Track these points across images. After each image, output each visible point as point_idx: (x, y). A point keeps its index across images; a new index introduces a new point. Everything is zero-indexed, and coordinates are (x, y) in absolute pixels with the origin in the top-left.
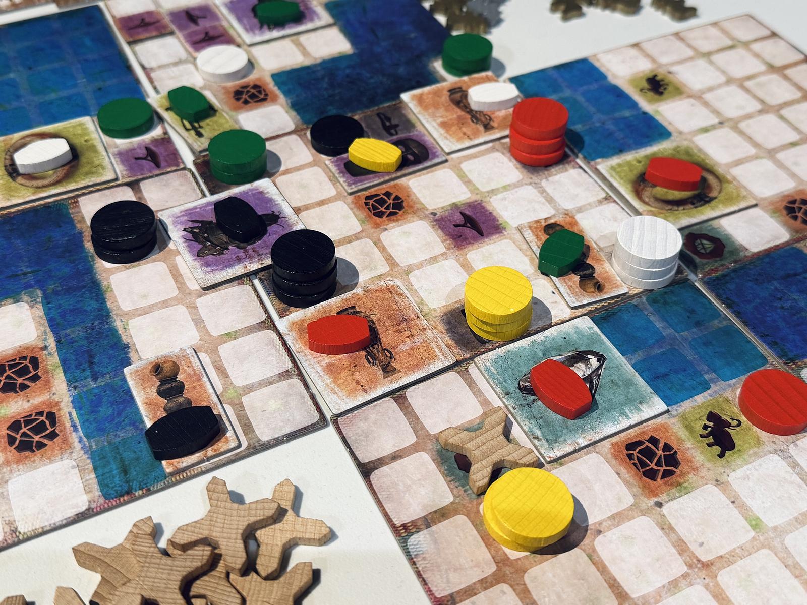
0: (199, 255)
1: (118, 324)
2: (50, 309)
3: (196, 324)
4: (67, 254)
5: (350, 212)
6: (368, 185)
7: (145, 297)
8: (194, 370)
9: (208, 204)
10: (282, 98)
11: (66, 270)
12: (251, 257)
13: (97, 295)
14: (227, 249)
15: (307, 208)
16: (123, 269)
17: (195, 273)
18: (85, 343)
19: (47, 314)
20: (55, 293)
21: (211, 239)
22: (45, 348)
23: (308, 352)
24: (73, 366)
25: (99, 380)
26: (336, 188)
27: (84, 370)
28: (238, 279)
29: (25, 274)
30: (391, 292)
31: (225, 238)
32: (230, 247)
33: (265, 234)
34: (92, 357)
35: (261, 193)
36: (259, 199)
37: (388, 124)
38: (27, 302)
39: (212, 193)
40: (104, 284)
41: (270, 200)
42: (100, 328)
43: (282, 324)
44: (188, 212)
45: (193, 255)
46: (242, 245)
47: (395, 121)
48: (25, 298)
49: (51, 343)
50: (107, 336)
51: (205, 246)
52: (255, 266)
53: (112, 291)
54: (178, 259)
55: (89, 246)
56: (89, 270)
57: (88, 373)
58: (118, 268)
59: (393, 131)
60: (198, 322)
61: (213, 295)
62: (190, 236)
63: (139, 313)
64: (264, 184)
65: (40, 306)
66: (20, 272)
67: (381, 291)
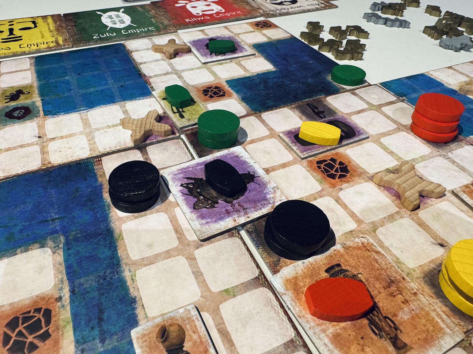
0: (195, 207)
1: (127, 274)
2: (69, 255)
3: (196, 278)
4: (89, 203)
5: (308, 173)
6: (316, 152)
7: (150, 246)
8: (200, 337)
9: (198, 164)
10: (235, 95)
11: (87, 217)
12: (238, 211)
13: (110, 243)
14: (217, 203)
15: (273, 169)
16: (133, 218)
17: (193, 225)
18: (96, 294)
19: (66, 261)
20: (76, 239)
21: (203, 194)
22: (60, 299)
23: (309, 316)
24: (83, 323)
25: (107, 342)
26: (292, 155)
27: (93, 328)
28: (230, 232)
29: (53, 220)
30: (368, 250)
31: (214, 194)
32: (219, 201)
33: (246, 190)
34: (101, 311)
35: (237, 157)
36: (236, 161)
37: (316, 111)
38: (51, 248)
39: (200, 156)
40: (117, 233)
41: (245, 162)
42: (111, 278)
43: (277, 281)
44: (183, 171)
45: (190, 207)
46: (228, 199)
47: (321, 109)
48: (50, 243)
49: (66, 294)
50: (117, 287)
51: (199, 199)
52: (242, 220)
53: (123, 239)
54: (177, 210)
55: (107, 196)
56: (105, 218)
57: (96, 332)
58: (128, 217)
59: (321, 115)
60: (198, 274)
61: (208, 247)
62: (186, 191)
63: (146, 262)
64: (237, 150)
65: (61, 252)
66: (49, 218)
67: (358, 248)
